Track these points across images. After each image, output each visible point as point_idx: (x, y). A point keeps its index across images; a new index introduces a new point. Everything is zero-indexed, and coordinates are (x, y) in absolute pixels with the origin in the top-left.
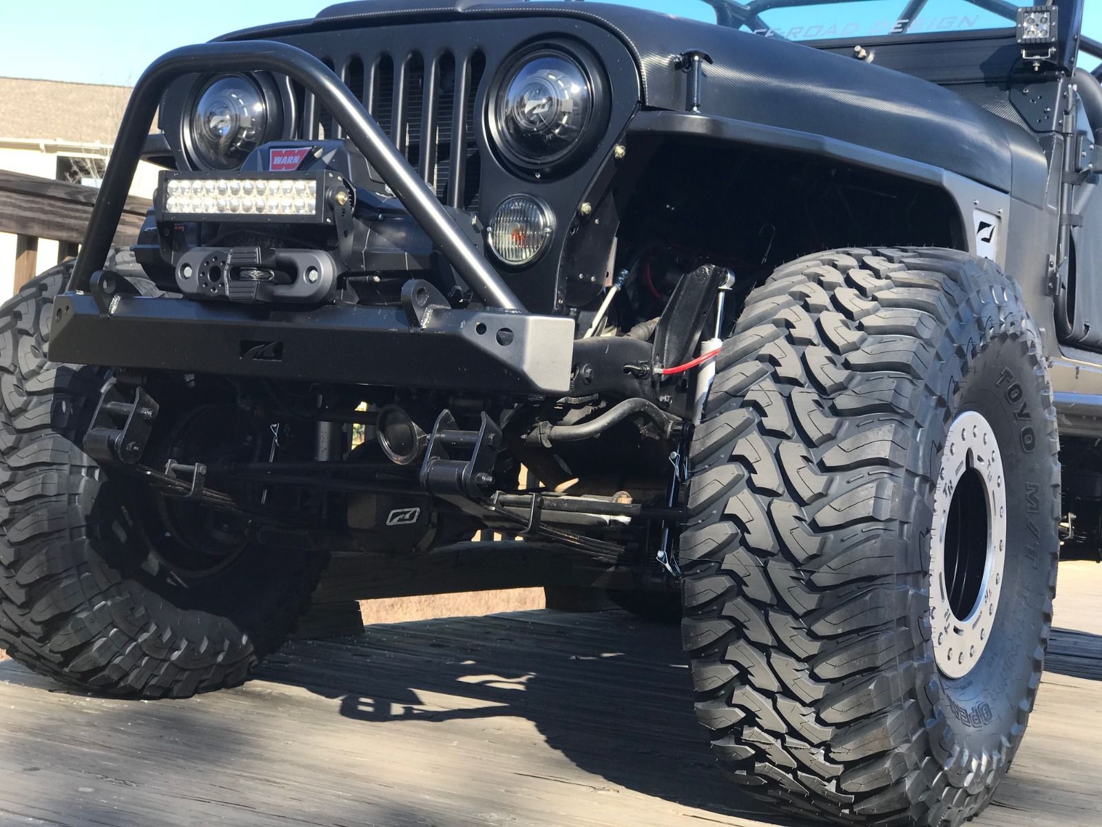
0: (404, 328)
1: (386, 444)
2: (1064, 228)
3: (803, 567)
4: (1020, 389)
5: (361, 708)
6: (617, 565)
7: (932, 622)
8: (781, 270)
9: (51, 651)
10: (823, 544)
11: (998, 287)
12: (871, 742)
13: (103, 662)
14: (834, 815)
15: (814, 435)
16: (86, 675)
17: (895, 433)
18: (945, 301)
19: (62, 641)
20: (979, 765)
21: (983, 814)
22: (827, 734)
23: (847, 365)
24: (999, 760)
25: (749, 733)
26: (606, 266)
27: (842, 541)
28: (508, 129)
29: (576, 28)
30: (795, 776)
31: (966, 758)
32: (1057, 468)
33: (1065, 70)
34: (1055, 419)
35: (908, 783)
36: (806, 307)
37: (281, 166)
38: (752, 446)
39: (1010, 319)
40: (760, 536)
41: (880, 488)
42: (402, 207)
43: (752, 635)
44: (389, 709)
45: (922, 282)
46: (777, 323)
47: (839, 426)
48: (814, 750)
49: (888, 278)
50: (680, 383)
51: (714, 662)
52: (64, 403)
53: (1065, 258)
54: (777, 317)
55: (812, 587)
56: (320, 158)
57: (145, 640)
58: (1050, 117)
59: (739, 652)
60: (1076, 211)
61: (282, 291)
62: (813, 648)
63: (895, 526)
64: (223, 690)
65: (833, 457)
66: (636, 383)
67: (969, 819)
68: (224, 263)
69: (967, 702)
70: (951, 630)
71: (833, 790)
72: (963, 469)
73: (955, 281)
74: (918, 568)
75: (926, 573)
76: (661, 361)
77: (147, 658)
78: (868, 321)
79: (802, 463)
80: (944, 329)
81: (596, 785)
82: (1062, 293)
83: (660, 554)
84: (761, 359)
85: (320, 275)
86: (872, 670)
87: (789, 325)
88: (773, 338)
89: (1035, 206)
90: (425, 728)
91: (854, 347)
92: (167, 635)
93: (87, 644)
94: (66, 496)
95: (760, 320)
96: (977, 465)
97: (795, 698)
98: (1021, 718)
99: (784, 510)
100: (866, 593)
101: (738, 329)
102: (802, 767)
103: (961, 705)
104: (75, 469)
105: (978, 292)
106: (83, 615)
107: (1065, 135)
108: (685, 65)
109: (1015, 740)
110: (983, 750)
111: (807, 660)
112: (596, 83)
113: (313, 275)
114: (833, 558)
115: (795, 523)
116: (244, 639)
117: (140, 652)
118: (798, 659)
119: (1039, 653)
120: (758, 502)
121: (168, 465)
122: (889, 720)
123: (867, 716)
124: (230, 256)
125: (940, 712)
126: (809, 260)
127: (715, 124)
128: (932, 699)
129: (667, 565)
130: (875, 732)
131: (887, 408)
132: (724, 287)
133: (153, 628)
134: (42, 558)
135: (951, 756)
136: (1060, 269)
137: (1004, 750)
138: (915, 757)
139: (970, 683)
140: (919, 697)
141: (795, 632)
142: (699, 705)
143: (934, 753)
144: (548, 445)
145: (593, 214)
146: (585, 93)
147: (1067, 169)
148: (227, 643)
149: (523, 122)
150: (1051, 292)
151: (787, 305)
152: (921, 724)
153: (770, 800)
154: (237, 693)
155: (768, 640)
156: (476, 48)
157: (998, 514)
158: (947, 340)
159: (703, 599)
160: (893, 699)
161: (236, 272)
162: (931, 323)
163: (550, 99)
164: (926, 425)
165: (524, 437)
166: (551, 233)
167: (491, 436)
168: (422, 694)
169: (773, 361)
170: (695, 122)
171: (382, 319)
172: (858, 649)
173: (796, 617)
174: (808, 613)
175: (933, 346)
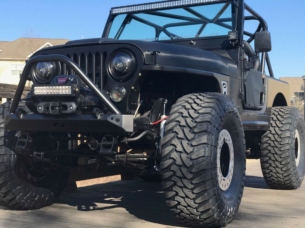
0: (94, 119)
1: (90, 146)
2: (242, 82)
3: (189, 168)
4: (235, 123)
5: (83, 208)
6: (145, 170)
7: (218, 178)
8: (179, 100)
9: (6, 200)
10: (193, 163)
11: (228, 101)
12: (207, 207)
13: (19, 202)
14: (199, 224)
15: (189, 138)
16: (14, 205)
17: (208, 137)
18: (216, 106)
19: (9, 197)
20: (231, 210)
21: (232, 221)
22: (196, 205)
23: (196, 122)
24: (235, 209)
25: (179, 207)
26: (138, 101)
27: (197, 162)
28: (113, 70)
29: (128, 46)
30: (190, 216)
31: (228, 209)
32: (244, 140)
33: (240, 45)
34: (243, 129)
35: (215, 215)
36: (185, 109)
37: (61, 82)
38: (175, 142)
39: (231, 108)
40: (179, 162)
41: (205, 149)
42: (91, 91)
43: (178, 184)
44: (89, 208)
45: (211, 102)
46: (179, 113)
47: (195, 136)
48: (194, 209)
49: (203, 101)
50: (156, 126)
51: (170, 191)
52: (7, 139)
53: (243, 89)
54: (179, 111)
55: (191, 173)
56: (70, 80)
57: (29, 196)
58: (237, 57)
59: (176, 188)
60: (245, 78)
61: (64, 112)
62: (192, 186)
63: (209, 158)
64: (47, 206)
65: (194, 143)
66: (146, 127)
67: (229, 223)
68: (50, 106)
69: (227, 196)
70: (223, 180)
71: (199, 218)
72: (223, 143)
73: (218, 101)
74: (214, 167)
75: (216, 168)
76: (152, 121)
77: (29, 200)
78: (200, 112)
79: (187, 145)
80: (217, 112)
81: (143, 222)
82: (243, 97)
83: (155, 167)
84: (176, 121)
85: (73, 108)
86: (205, 191)
87: (182, 113)
88: (178, 116)
89: (235, 78)
90: (100, 212)
91: (197, 118)
92: (34, 194)
93: (15, 197)
94: (9, 162)
95: (175, 112)
96: (226, 141)
97: (189, 198)
98: (240, 199)
99: (184, 156)
100: (203, 174)
101: (170, 115)
102: (191, 214)
103: (226, 197)
104: (10, 155)
105: (224, 103)
106: (14, 191)
107: (241, 61)
108: (154, 54)
109: (239, 204)
110: (232, 207)
111: (191, 189)
112: (133, 59)
113: (71, 108)
114: (195, 166)
115: (187, 159)
116: (52, 193)
117: (27, 199)
118: (189, 189)
119: (243, 183)
120: (178, 154)
121: (34, 153)
122: (210, 201)
123: (205, 201)
124: (51, 104)
125: (221, 199)
126: (185, 97)
127: (162, 67)
128: (219, 195)
129: (156, 169)
130: (207, 204)
131: (205, 131)
132: (165, 103)
133: (31, 192)
134: (3, 177)
135: (224, 208)
136: (242, 92)
137: (236, 206)
138: (216, 209)
139: (228, 191)
140: (216, 196)
141: (188, 183)
142: (167, 201)
143: (221, 208)
144: (127, 143)
145: (135, 89)
146: (131, 61)
147: (242, 68)
148: (48, 195)
149: (116, 68)
150: (241, 97)
151: (181, 108)
152: (217, 202)
153: (184, 222)
154: (51, 207)
155: (182, 185)
156: (104, 51)
157: (232, 152)
158: (218, 114)
159: (167, 177)
160: (211, 196)
161: (53, 108)
162: (214, 111)
163: (123, 63)
164: (214, 134)
165: (121, 141)
166: (125, 94)
167: (115, 143)
168: (97, 204)
169: (179, 122)
170: (157, 67)
171: (89, 117)
172: (202, 186)
173: (188, 179)
174: (191, 179)
175: (214, 116)
